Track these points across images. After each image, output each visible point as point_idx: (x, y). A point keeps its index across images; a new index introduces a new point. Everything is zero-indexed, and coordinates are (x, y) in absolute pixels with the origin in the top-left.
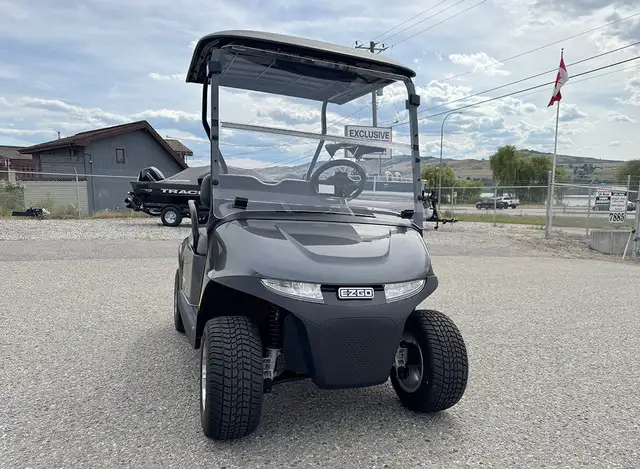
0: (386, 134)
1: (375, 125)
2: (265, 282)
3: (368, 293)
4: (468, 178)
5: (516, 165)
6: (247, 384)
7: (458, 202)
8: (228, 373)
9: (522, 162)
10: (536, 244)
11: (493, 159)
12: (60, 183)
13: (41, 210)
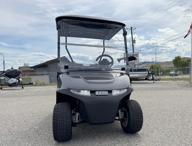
0: (137, 55)
1: (133, 52)
2: (72, 91)
3: (106, 93)
4: (166, 68)
5: (181, 62)
6: (65, 123)
7: (163, 75)
8: (58, 119)
9: (183, 61)
10: (187, 86)
11: (174, 61)
12: (42, 76)
13: (33, 83)
